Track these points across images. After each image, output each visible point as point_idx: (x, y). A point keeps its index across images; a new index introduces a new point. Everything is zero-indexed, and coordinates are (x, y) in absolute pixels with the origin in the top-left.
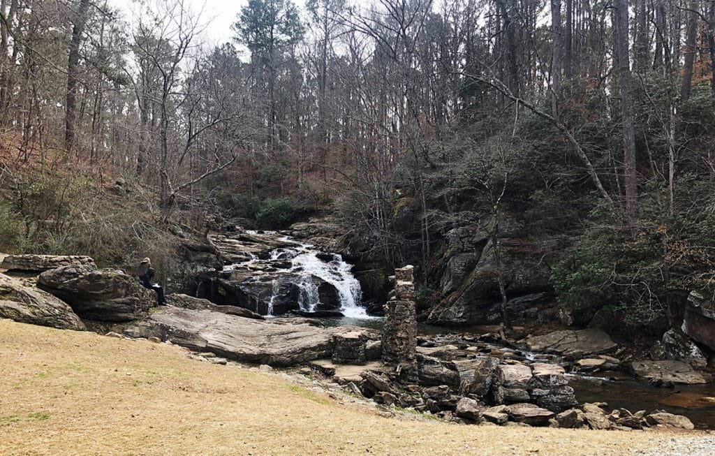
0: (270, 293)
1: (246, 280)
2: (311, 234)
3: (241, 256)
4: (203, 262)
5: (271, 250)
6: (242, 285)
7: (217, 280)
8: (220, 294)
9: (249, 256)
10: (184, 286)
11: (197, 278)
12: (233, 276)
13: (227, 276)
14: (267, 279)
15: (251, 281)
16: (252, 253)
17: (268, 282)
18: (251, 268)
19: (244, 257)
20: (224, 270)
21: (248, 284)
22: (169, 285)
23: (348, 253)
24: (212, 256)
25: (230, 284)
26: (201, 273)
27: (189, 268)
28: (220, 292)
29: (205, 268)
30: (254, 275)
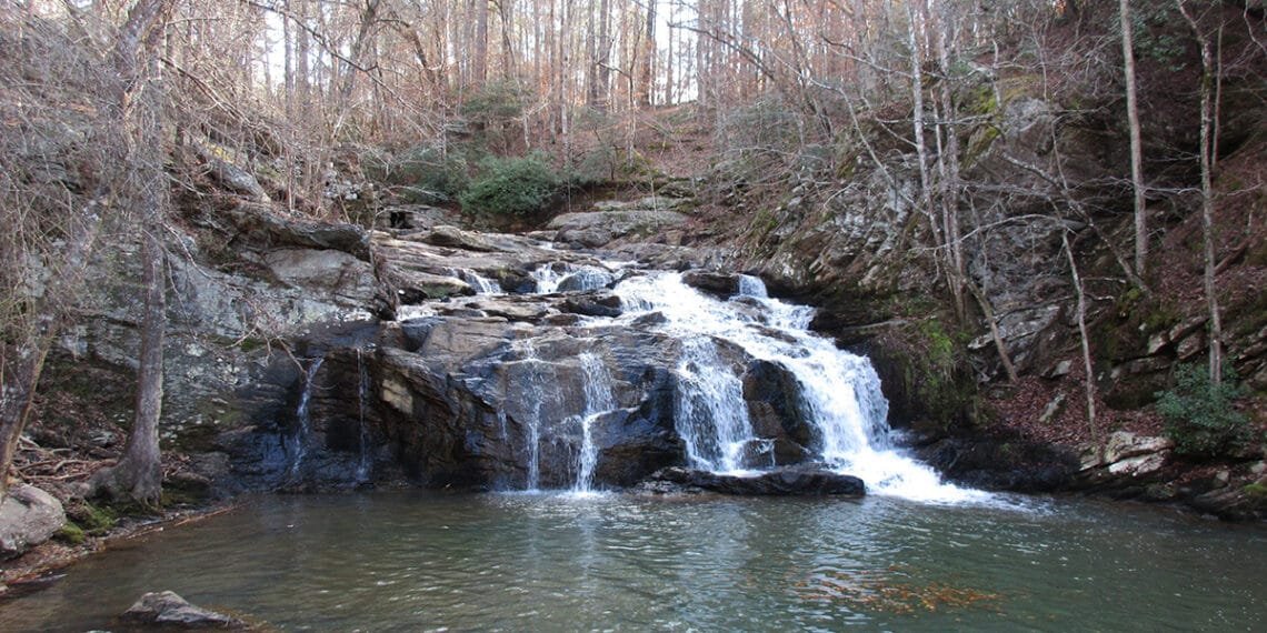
0: (578, 404)
1: (486, 353)
2: (615, 236)
3: (451, 280)
4: (329, 287)
5: (532, 267)
6: (473, 371)
7: (380, 354)
8: (388, 404)
9: (470, 279)
10: (254, 377)
11: (303, 347)
12: (438, 338)
13: (413, 340)
14: (558, 351)
15: (506, 357)
16: (478, 271)
17: (565, 363)
18: (491, 313)
19: (459, 282)
20: (401, 318)
21: (494, 368)
22: (197, 371)
23: (788, 271)
24: (360, 265)
25: (427, 370)
26: (317, 326)
27: (273, 309)
28: (388, 397)
29: (334, 308)
30: (513, 335)
